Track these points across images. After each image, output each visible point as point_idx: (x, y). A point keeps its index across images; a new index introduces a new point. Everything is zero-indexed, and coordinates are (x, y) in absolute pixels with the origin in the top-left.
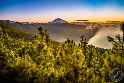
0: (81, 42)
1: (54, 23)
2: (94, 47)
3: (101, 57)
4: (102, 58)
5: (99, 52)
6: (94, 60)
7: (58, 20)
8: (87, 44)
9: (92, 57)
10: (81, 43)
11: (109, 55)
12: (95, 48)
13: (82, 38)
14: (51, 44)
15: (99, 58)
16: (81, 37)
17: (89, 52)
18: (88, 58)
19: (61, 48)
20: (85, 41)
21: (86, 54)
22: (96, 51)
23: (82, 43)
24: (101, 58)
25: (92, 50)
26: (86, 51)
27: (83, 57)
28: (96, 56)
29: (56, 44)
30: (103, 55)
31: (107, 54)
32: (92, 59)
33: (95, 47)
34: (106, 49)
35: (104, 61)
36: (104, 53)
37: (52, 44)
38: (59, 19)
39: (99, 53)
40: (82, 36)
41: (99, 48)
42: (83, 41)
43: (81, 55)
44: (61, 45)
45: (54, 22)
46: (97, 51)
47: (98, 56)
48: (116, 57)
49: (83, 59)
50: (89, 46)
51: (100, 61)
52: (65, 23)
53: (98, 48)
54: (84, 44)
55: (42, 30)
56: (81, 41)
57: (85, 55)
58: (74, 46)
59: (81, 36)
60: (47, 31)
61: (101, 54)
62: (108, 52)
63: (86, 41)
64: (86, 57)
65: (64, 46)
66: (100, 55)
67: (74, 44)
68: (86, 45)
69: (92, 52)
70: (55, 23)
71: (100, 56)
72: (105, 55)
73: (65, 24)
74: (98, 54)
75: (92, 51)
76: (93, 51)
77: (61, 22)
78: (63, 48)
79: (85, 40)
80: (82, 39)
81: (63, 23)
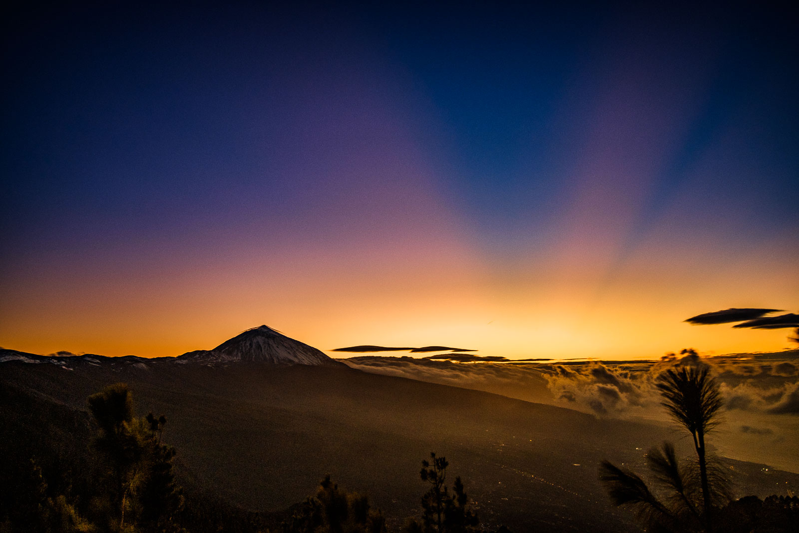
1: (227, 358)
7: (260, 339)
8: (474, 522)
10: (428, 522)
13: (433, 475)
16: (420, 467)
20: (457, 504)
38: (264, 332)
40: (430, 461)
45: (229, 353)
52: (306, 360)
54: (447, 524)
55: (129, 421)
56: (424, 502)
59: (426, 464)
60: (163, 420)
63: (463, 500)
70: (237, 358)
73: (311, 367)
77: (283, 353)
79: (452, 493)
80: (429, 484)
81: (296, 360)
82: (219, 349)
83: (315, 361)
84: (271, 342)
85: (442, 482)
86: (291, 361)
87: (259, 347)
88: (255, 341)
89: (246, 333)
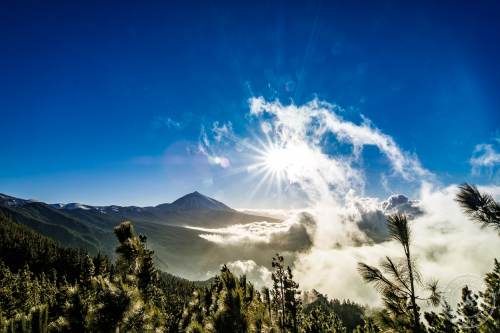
0: (273, 282)
2: (325, 299)
8: (297, 287)
12: (328, 305)
23: (279, 285)
33: (329, 300)
36: (358, 326)
37: (164, 291)
40: (277, 258)
41: (341, 303)
42: (281, 277)
53: (337, 302)
54: (285, 288)
56: (274, 278)
59: (274, 259)
65: (208, 301)
82: (175, 203)
88: (192, 199)
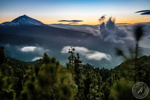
0: (69, 60)
1: (15, 24)
2: (93, 67)
3: (104, 84)
4: (107, 86)
5: (101, 75)
6: (93, 90)
7: (24, 19)
8: (81, 62)
9: (91, 85)
10: (70, 62)
11: (116, 79)
12: (94, 70)
13: (71, 52)
14: (10, 67)
15: (101, 87)
17: (84, 77)
18: (82, 88)
19: (32, 75)
20: (77, 58)
21: (79, 82)
22: (95, 75)
23: (72, 61)
24: (105, 87)
25: (90, 73)
26: (78, 75)
27: (74, 87)
28: (96, 83)
29: (21, 67)
30: (108, 80)
31: (114, 79)
32: (90, 89)
33: (94, 68)
34: (111, 69)
35: (109, 91)
36: (109, 78)
37: (13, 67)
38: (25, 17)
39: (101, 78)
40: (71, 49)
41: (100, 69)
42: (73, 58)
43: (71, 84)
44: (31, 68)
45: (16, 22)
46: (97, 75)
47: (100, 83)
48: (128, 82)
49: (75, 91)
50: (84, 66)
51: (103, 91)
52: (37, 24)
53: (98, 68)
54: (75, 63)
56: (69, 58)
57: (77, 84)
58: (57, 68)
59: (69, 49)
61: (104, 79)
62: (114, 75)
63: (79, 58)
64: (79, 88)
65: (37, 70)
66: (102, 81)
67: (58, 64)
68: (79, 65)
69: (90, 77)
70: (18, 24)
71: (102, 83)
72: (111, 80)
74: (99, 80)
75: (88, 74)
76: (90, 75)
77: (30, 23)
78: (34, 74)
79: (76, 56)
81: (34, 24)
82: (13, 21)
83: (40, 25)
84: (27, 19)
85: (73, 53)
86: (33, 24)
87: (24, 21)
88: (22, 19)
89: (20, 17)
